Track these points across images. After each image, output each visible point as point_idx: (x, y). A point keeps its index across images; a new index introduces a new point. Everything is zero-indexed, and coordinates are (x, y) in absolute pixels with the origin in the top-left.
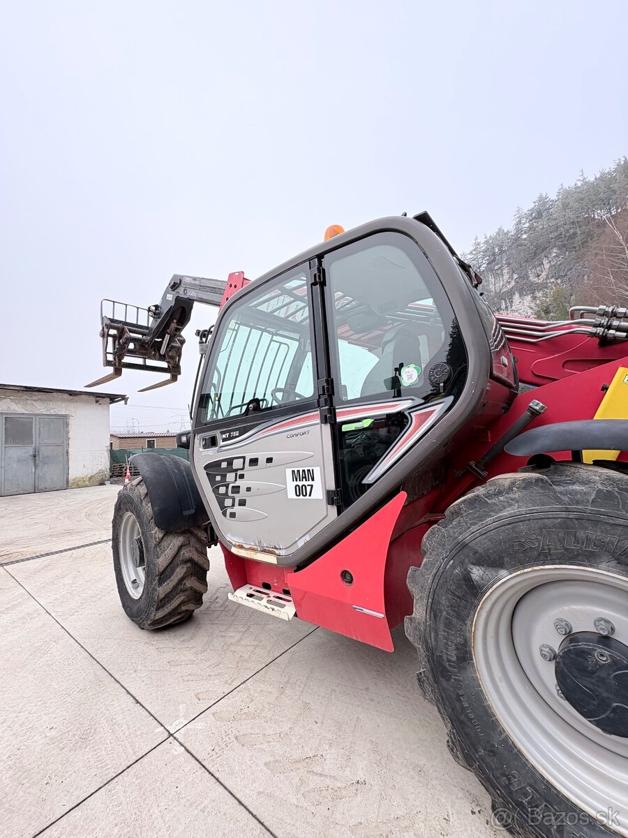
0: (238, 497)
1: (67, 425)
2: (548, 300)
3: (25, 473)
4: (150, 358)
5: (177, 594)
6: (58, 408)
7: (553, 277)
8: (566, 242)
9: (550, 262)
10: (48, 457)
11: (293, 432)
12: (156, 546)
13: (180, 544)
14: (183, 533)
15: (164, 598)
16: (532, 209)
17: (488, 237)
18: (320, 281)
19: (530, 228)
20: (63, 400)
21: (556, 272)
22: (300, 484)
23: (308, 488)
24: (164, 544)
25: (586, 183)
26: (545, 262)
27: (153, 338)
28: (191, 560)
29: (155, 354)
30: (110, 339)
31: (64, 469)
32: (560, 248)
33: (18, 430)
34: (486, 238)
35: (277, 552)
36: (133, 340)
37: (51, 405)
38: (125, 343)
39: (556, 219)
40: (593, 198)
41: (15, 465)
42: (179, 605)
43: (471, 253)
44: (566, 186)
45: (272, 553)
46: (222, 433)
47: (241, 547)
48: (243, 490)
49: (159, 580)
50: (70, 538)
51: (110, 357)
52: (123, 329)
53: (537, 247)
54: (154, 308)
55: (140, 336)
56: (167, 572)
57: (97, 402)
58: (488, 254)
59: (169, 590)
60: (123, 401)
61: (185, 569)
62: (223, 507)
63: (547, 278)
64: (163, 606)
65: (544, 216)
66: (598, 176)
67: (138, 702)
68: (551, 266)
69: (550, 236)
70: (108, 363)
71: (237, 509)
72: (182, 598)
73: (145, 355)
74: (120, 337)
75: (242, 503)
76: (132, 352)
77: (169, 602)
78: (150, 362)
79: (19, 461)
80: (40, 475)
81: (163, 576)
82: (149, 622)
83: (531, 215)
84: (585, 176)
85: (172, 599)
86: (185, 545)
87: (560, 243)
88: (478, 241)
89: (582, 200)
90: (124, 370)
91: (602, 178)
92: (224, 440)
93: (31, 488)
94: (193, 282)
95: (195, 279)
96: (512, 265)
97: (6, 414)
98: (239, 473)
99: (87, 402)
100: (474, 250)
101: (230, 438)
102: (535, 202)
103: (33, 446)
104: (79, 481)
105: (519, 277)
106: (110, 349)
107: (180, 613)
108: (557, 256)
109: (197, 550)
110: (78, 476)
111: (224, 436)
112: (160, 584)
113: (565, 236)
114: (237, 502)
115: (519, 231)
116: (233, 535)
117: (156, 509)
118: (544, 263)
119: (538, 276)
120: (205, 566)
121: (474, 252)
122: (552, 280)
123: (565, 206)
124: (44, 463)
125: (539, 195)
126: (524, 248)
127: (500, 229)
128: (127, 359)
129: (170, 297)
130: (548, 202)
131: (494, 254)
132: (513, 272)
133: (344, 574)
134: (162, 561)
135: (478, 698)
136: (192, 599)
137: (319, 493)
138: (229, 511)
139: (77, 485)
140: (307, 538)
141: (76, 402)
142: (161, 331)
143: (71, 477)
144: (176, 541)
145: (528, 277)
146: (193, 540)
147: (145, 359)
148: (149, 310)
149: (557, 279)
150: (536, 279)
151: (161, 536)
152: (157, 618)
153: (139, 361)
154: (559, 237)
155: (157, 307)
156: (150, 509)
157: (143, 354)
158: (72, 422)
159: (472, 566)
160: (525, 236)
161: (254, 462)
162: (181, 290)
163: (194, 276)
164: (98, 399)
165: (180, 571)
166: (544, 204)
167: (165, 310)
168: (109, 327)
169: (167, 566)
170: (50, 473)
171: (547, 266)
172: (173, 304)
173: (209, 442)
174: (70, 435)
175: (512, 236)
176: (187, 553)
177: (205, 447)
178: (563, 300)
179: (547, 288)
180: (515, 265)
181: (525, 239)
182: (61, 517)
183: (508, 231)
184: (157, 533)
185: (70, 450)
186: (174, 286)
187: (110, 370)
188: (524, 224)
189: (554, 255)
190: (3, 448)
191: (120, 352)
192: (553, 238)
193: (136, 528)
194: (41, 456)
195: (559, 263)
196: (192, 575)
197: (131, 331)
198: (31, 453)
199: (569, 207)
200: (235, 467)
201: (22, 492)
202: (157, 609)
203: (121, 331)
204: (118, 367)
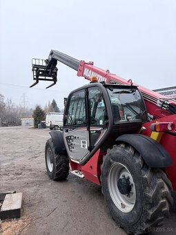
0: (72, 146)
4: (46, 76)
11: (82, 131)
23: (85, 145)
27: (47, 70)
29: (48, 75)
30: (35, 71)
35: (79, 161)
36: (41, 71)
38: (39, 72)
46: (69, 129)
47: (73, 159)
48: (73, 144)
51: (35, 77)
62: (69, 148)
70: (34, 79)
71: (72, 149)
74: (38, 70)
76: (41, 75)
78: (47, 78)
90: (39, 81)
98: (73, 140)
101: (71, 131)
106: (35, 74)
116: (71, 156)
128: (40, 77)
129: (50, 57)
133: (91, 167)
137: (86, 147)
142: (48, 67)
148: (45, 61)
153: (44, 78)
155: (47, 60)
157: (44, 75)
161: (75, 138)
162: (53, 55)
167: (49, 60)
168: (34, 67)
173: (67, 131)
186: (51, 54)
187: (35, 81)
191: (38, 75)
197: (40, 68)
200: (72, 138)
203: (38, 68)
204: (37, 80)
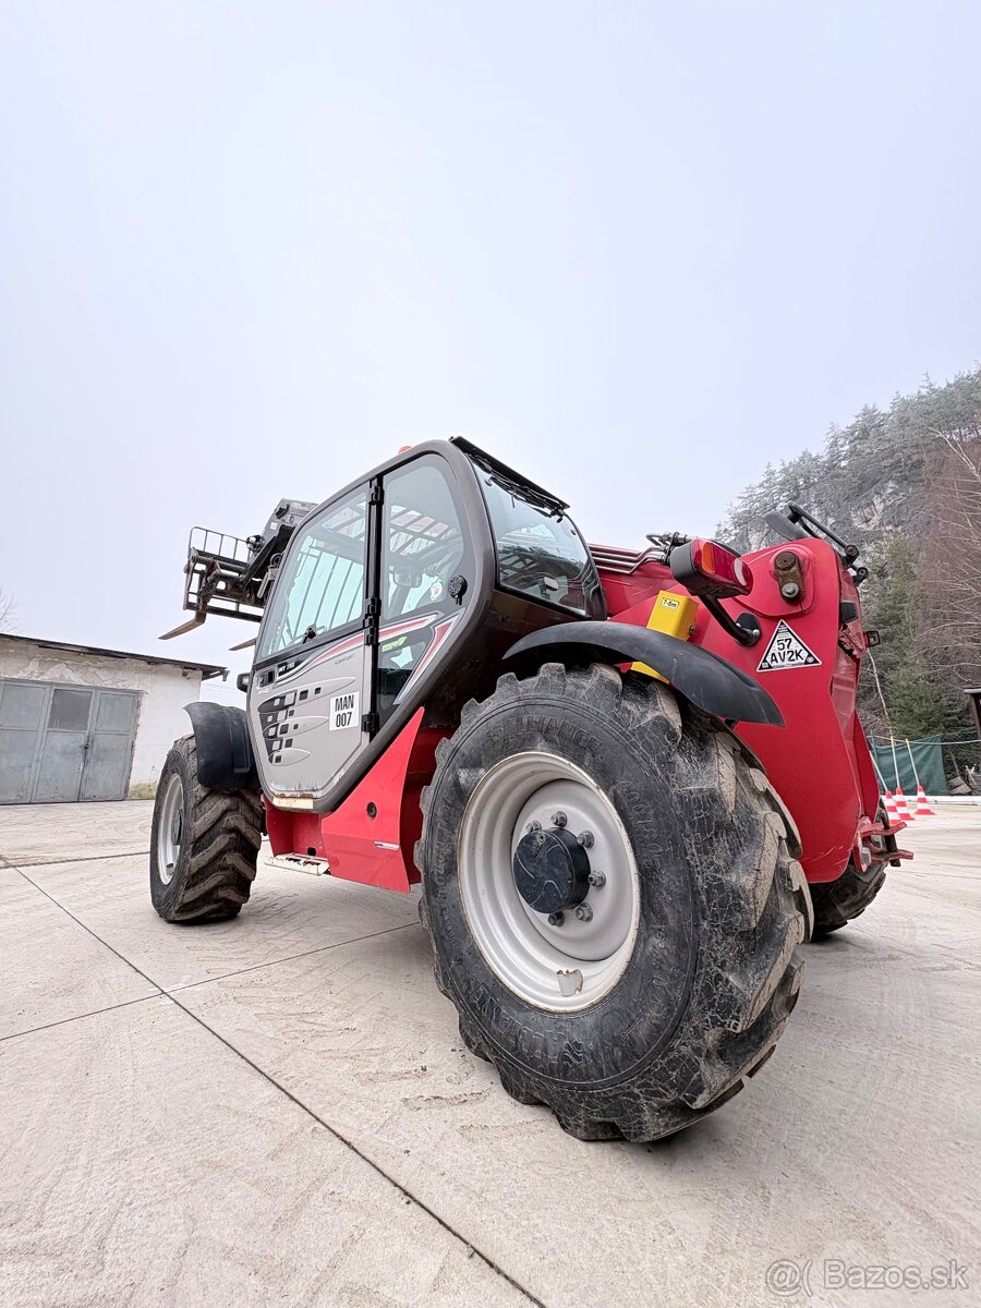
0: (285, 737)
1: (139, 706)
2: (883, 557)
3: (68, 771)
4: (244, 602)
5: (214, 871)
6: (130, 681)
7: (890, 523)
8: (907, 473)
9: (884, 501)
10: (104, 750)
11: (340, 658)
12: (196, 806)
13: (225, 807)
14: (230, 796)
15: (198, 872)
16: (853, 426)
17: (787, 463)
18: (378, 501)
19: (853, 452)
20: (139, 670)
21: (895, 516)
22: (341, 712)
23: (348, 716)
24: (206, 805)
25: (934, 391)
26: (877, 500)
27: (249, 577)
28: (235, 830)
29: (250, 597)
30: (196, 577)
31: (124, 770)
32: (898, 482)
33: (69, 708)
34: (783, 464)
35: (314, 794)
36: (224, 578)
37: (120, 675)
38: (213, 581)
39: (889, 440)
40: (947, 411)
41: (57, 759)
42: (216, 888)
43: (761, 485)
44: (904, 395)
45: (310, 797)
46: (280, 666)
47: (283, 796)
48: (291, 728)
49: (194, 846)
50: (110, 847)
51: (193, 599)
52: (214, 564)
53: (863, 479)
54: (254, 539)
55: (236, 574)
56: (203, 841)
57: (184, 675)
58: (787, 487)
59: (204, 863)
60: (221, 677)
61: (227, 840)
62: (270, 751)
63: (881, 524)
64: (194, 885)
65: (872, 435)
66: (952, 382)
67: (138, 971)
68: (886, 508)
69: (883, 464)
70: (189, 606)
71: (284, 752)
72: (220, 878)
73: (240, 599)
74: (209, 574)
75: (289, 744)
76: (221, 593)
77: (202, 880)
78: (244, 608)
79: (64, 753)
80: (90, 776)
81: (199, 844)
82: (177, 908)
83: (852, 434)
84: (932, 381)
85: (207, 877)
86: (231, 810)
87: (899, 474)
88: (772, 468)
89: (929, 414)
90: (209, 616)
91: (958, 384)
92: (281, 674)
93: (73, 795)
94: (301, 508)
95: (303, 505)
96: (825, 504)
97: (57, 684)
98: (290, 709)
99: (170, 674)
100: (766, 481)
101: (286, 671)
102: (857, 417)
103: (87, 732)
104: (143, 789)
105: (837, 522)
106: (195, 588)
107: (217, 901)
108: (895, 493)
109: (246, 819)
110: (143, 782)
111: (281, 670)
112: (194, 855)
113: (906, 465)
114: (284, 743)
115: (835, 456)
116: (276, 783)
117: (202, 761)
118: (875, 502)
119: (867, 521)
120: (254, 841)
121: (765, 485)
122: (888, 528)
123: (904, 422)
124: (98, 759)
125: (863, 407)
126: (841, 480)
127: (804, 453)
128: (214, 603)
129: (275, 526)
130: (877, 415)
131: (797, 488)
132: (827, 514)
133: (371, 807)
134: (200, 825)
135: (458, 907)
136: (232, 884)
137: (356, 722)
138: (276, 755)
139: (140, 795)
140: (342, 773)
141: (155, 673)
142: (260, 568)
143: (133, 782)
144: (222, 804)
145: (851, 523)
146: (243, 807)
147: (238, 603)
148: (248, 542)
149: (896, 526)
150: (864, 526)
151: (203, 795)
152: (186, 900)
153: (231, 606)
154: (894, 466)
155: (258, 538)
156: (195, 763)
157: (235, 597)
158: (145, 701)
159: (460, 770)
160: (843, 464)
161: (304, 694)
162: (287, 518)
163: (303, 500)
164: (186, 670)
165: (221, 842)
166: (872, 419)
167: (268, 540)
168: (196, 560)
169: (205, 833)
170: (104, 775)
171: (880, 507)
172: (276, 535)
173: (267, 678)
174: (141, 721)
175: (825, 462)
176: (232, 820)
177: (263, 684)
178: (907, 558)
179: (881, 538)
180: (829, 504)
181: (844, 468)
182: (106, 828)
183: (818, 456)
184: (199, 790)
185: (137, 742)
186: (280, 513)
187: (192, 614)
188: (842, 446)
189: (890, 491)
190: (45, 733)
191: (206, 592)
192: (885, 467)
193: (178, 789)
194: (95, 749)
195: (898, 502)
196: (235, 849)
197: (223, 567)
198: (83, 743)
199: (910, 423)
200: (286, 703)
201: (61, 799)
202: (187, 888)
203: (211, 567)
204: (202, 611)
